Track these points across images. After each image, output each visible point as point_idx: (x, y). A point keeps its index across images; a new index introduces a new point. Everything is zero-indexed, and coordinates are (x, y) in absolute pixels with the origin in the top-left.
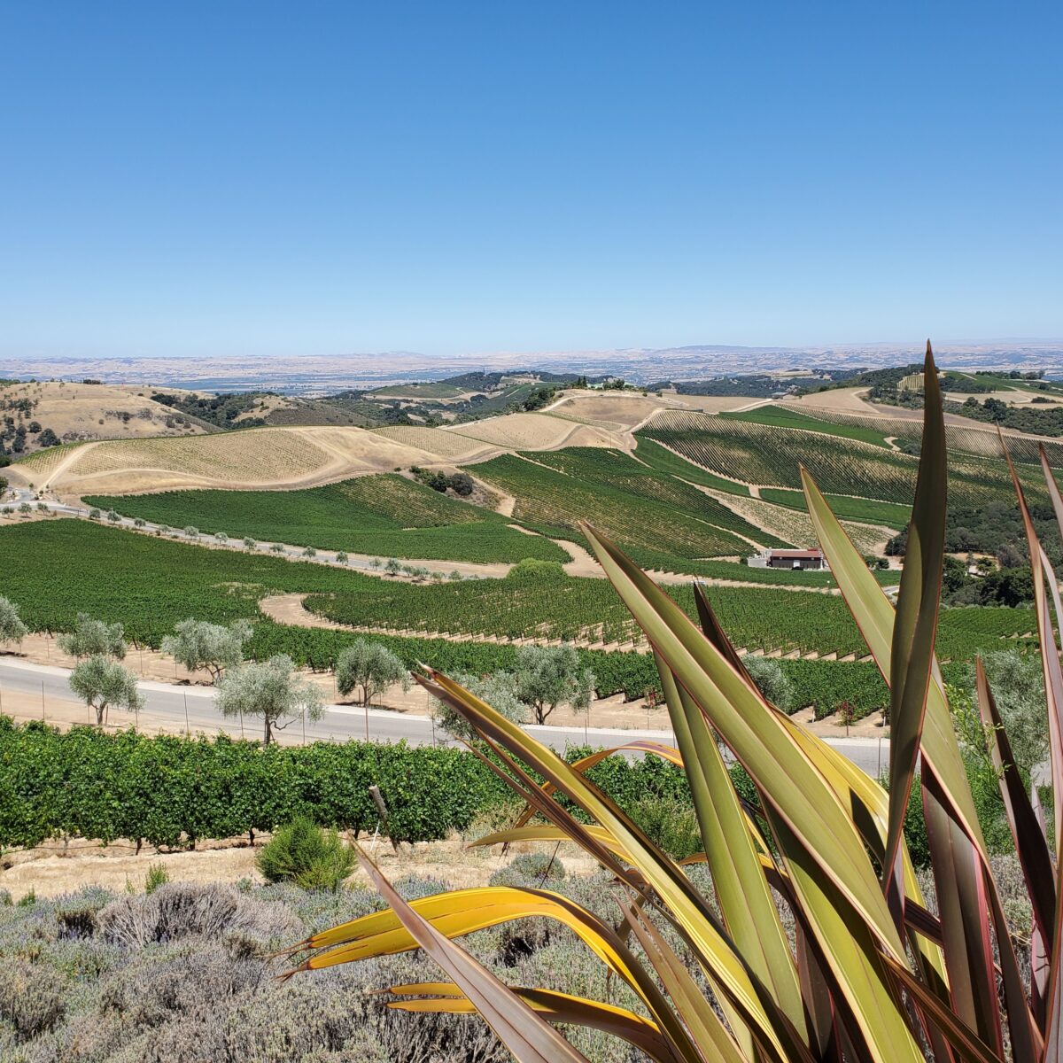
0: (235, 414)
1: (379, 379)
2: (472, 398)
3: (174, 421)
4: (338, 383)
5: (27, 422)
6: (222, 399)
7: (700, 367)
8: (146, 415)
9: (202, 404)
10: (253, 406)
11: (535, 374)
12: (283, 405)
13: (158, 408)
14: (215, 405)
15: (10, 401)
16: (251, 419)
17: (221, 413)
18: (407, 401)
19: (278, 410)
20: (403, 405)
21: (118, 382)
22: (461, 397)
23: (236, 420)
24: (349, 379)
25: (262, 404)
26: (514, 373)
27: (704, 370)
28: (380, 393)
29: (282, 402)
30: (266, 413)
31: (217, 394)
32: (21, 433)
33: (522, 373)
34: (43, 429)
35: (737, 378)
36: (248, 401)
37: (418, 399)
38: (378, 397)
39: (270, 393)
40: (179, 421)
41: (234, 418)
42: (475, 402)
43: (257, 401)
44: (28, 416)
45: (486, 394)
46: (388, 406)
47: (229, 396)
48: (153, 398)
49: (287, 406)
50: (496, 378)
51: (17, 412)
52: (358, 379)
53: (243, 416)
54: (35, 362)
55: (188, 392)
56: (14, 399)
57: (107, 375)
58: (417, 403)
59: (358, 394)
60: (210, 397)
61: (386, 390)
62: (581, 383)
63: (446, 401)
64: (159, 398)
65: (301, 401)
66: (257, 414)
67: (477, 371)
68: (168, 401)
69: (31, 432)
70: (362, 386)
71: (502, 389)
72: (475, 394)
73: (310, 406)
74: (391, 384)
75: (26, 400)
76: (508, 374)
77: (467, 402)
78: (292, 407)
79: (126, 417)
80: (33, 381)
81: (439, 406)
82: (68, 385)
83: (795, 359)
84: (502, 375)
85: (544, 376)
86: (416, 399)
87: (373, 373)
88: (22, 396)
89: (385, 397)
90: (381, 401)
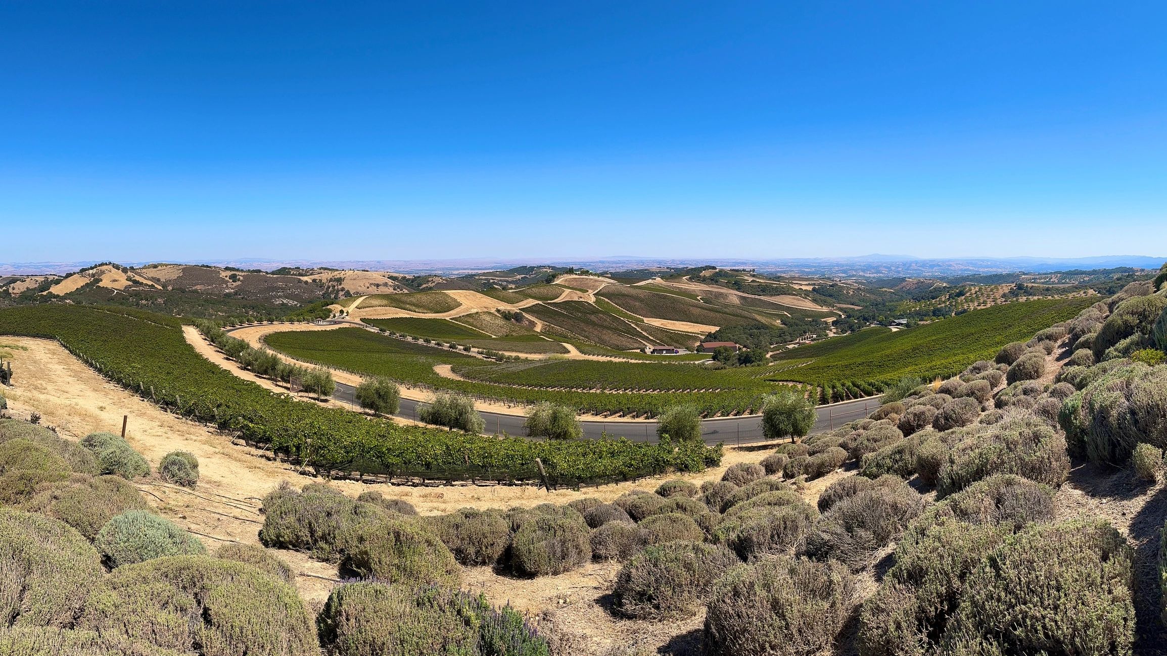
0: (421, 285)
1: (481, 269)
2: (522, 278)
3: (396, 287)
4: (464, 271)
5: (340, 287)
6: (416, 278)
7: (621, 265)
8: (386, 285)
9: (408, 280)
10: (428, 281)
11: (549, 267)
13: (390, 282)
14: (413, 281)
15: (334, 278)
16: (428, 287)
17: (415, 284)
18: (493, 279)
19: (438, 283)
20: (491, 281)
21: (375, 271)
22: (517, 277)
23: (421, 288)
25: (432, 280)
27: (622, 267)
28: (481, 275)
29: (440, 280)
30: (434, 284)
31: (414, 276)
32: (338, 291)
33: (543, 267)
34: (346, 289)
36: (426, 279)
37: (498, 278)
38: (481, 277)
39: (435, 276)
40: (399, 288)
42: (525, 280)
43: (430, 279)
44: (340, 284)
45: (529, 276)
46: (485, 281)
47: (419, 277)
48: (389, 278)
49: (442, 281)
50: (532, 268)
51: (336, 283)
53: (424, 286)
54: (344, 262)
55: (402, 275)
56: (336, 277)
57: (371, 268)
58: (497, 280)
59: (472, 276)
60: (411, 277)
61: (484, 274)
62: (571, 271)
63: (510, 279)
64: (391, 277)
65: (448, 279)
66: (430, 285)
68: (394, 279)
69: (341, 291)
70: (474, 272)
71: (535, 274)
72: (523, 276)
73: (452, 280)
74: (486, 271)
75: (340, 277)
76: (537, 267)
77: (519, 280)
78: (445, 282)
79: (378, 285)
80: (343, 270)
81: (507, 281)
82: (356, 272)
83: (660, 262)
84: (535, 267)
85: (553, 268)
86: (496, 278)
88: (338, 276)
89: (484, 278)
90: (481, 279)
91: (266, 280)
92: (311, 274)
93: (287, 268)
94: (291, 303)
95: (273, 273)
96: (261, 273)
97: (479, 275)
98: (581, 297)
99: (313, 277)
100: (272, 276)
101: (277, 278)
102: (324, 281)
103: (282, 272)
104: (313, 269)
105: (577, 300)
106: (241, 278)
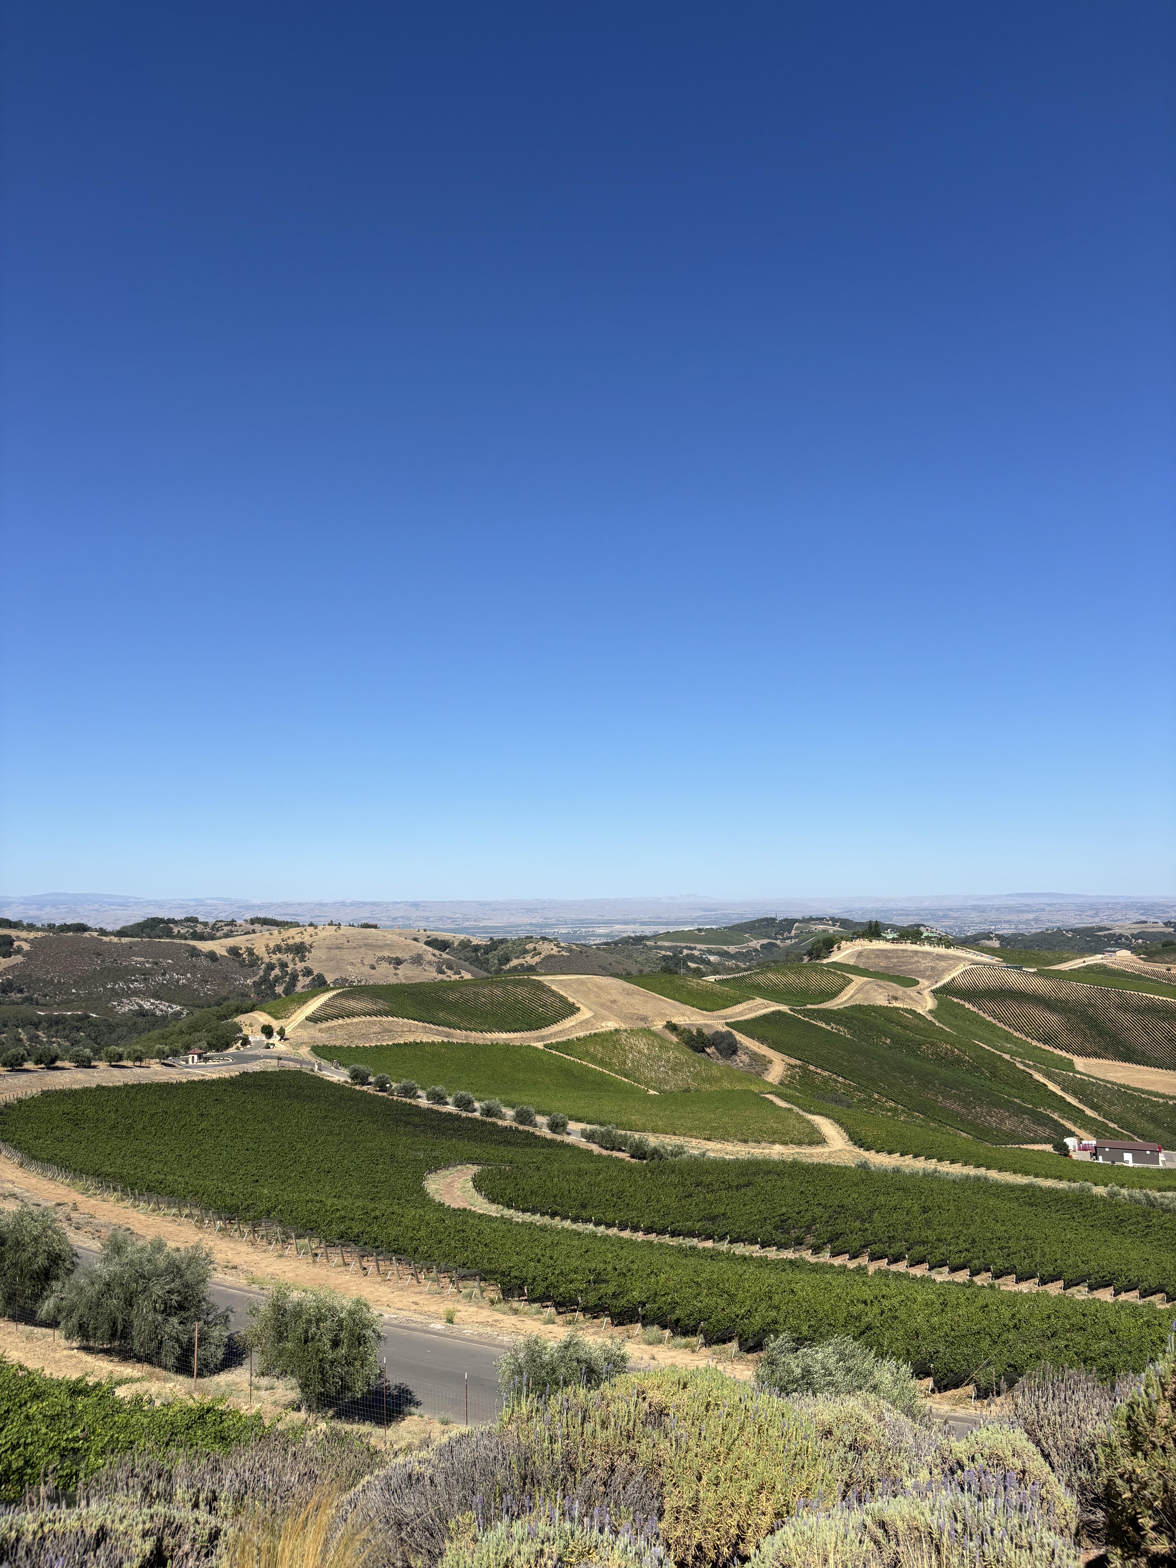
0: (508, 960)
2: (762, 946)
3: (444, 967)
5: (300, 966)
6: (495, 944)
8: (418, 959)
9: (476, 948)
10: (526, 952)
11: (834, 921)
12: (555, 951)
13: (430, 953)
14: (488, 949)
15: (287, 945)
16: (522, 965)
17: (492, 957)
18: (691, 948)
19: (549, 957)
20: (685, 952)
22: (750, 944)
23: (507, 967)
24: (634, 923)
25: (535, 949)
26: (811, 919)
28: (662, 939)
29: (555, 948)
30: (537, 959)
31: (491, 939)
32: (294, 978)
33: (820, 920)
34: (315, 973)
35: (1071, 930)
36: (521, 946)
37: (703, 947)
38: (659, 943)
39: (544, 939)
40: (450, 968)
41: (506, 964)
42: (765, 951)
43: (530, 946)
44: (302, 960)
45: (778, 942)
46: (668, 953)
47: (503, 941)
48: (427, 943)
49: (559, 952)
50: (788, 924)
51: (291, 956)
52: (643, 923)
53: (515, 962)
54: (326, 905)
55: (462, 937)
56: (291, 942)
57: (386, 919)
58: (700, 950)
59: (639, 940)
60: (484, 942)
61: (667, 936)
62: (873, 931)
63: (732, 949)
64: (432, 943)
65: (574, 947)
66: (529, 960)
67: (769, 916)
68: (442, 945)
69: (304, 975)
70: (648, 931)
71: (796, 937)
72: (765, 941)
73: (583, 952)
74: (672, 929)
75: (302, 943)
76: (804, 921)
77: (756, 950)
78: (564, 953)
79: (398, 962)
80: (311, 925)
81: (725, 954)
82: (346, 929)
84: (796, 921)
85: (844, 923)
86: (699, 946)
87: (659, 918)
88: (298, 940)
89: (666, 944)
90: (661, 948)
91: (98, 950)
92: (227, 936)
93: (162, 921)
94: (163, 1007)
95: (121, 933)
96: (87, 934)
97: (656, 937)
98: (896, 999)
99: (230, 942)
100: (115, 940)
101: (130, 946)
102: (260, 951)
103: (148, 930)
104: (232, 923)
105: (885, 1003)
106: (26, 947)
